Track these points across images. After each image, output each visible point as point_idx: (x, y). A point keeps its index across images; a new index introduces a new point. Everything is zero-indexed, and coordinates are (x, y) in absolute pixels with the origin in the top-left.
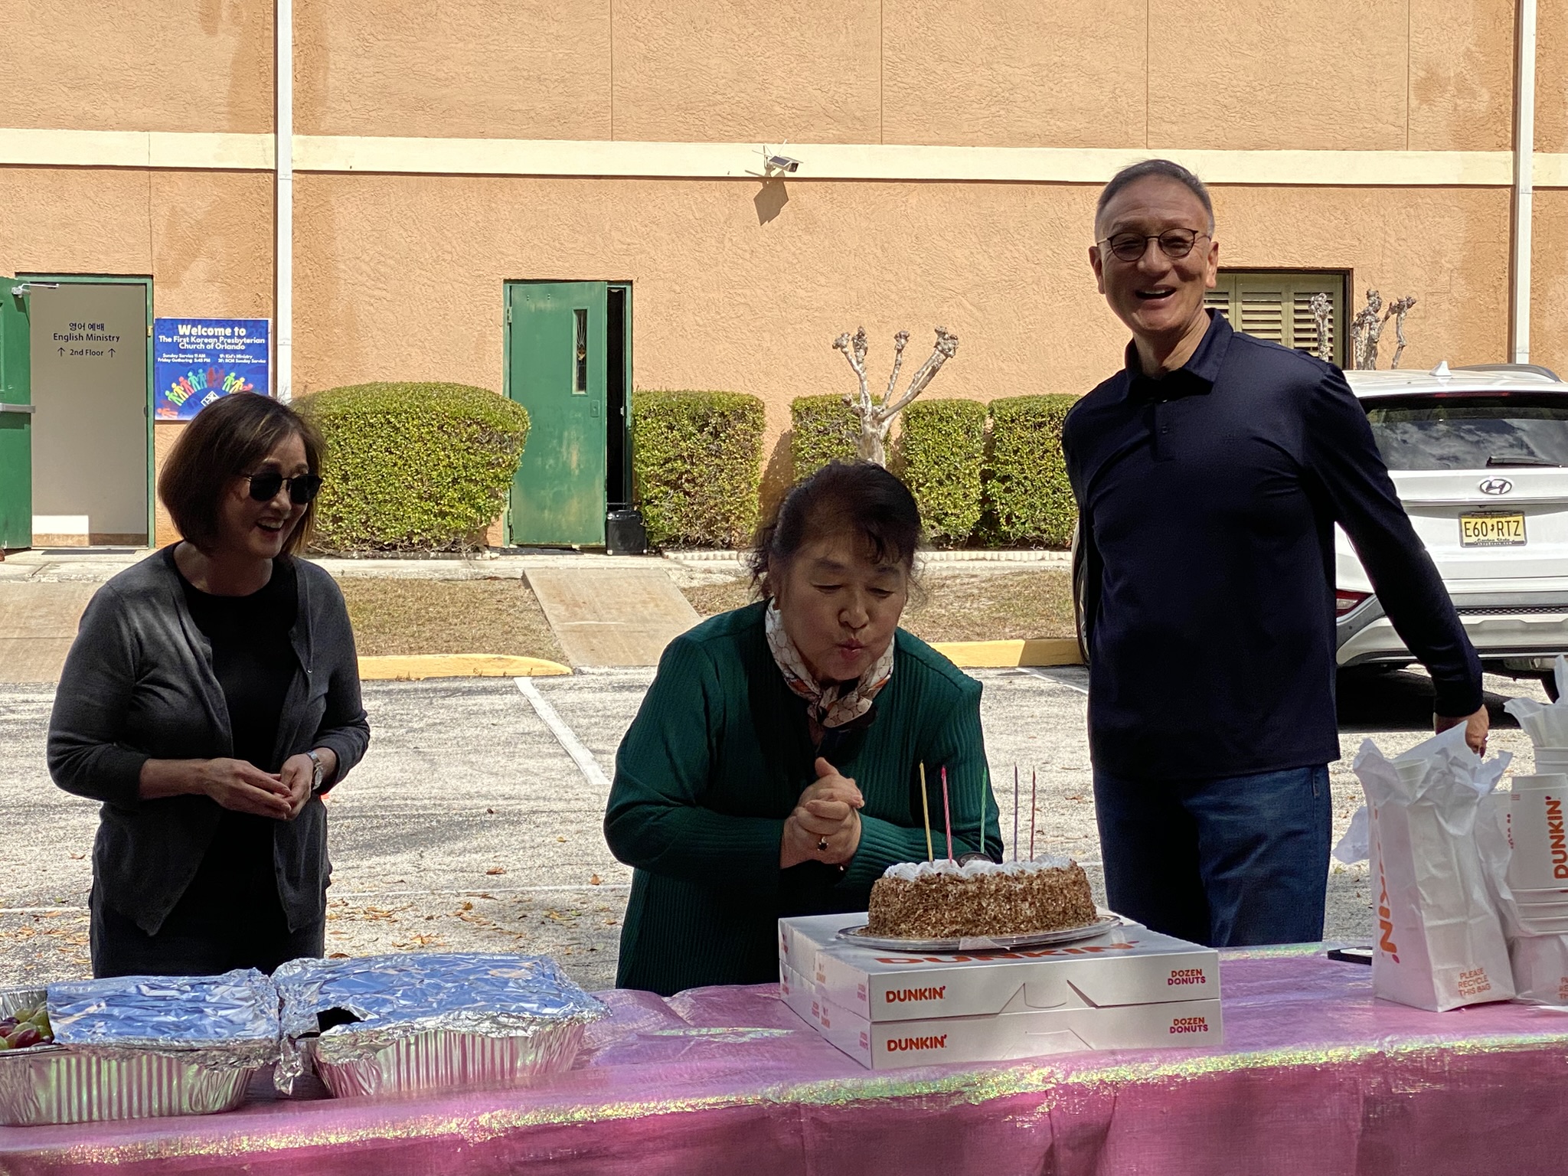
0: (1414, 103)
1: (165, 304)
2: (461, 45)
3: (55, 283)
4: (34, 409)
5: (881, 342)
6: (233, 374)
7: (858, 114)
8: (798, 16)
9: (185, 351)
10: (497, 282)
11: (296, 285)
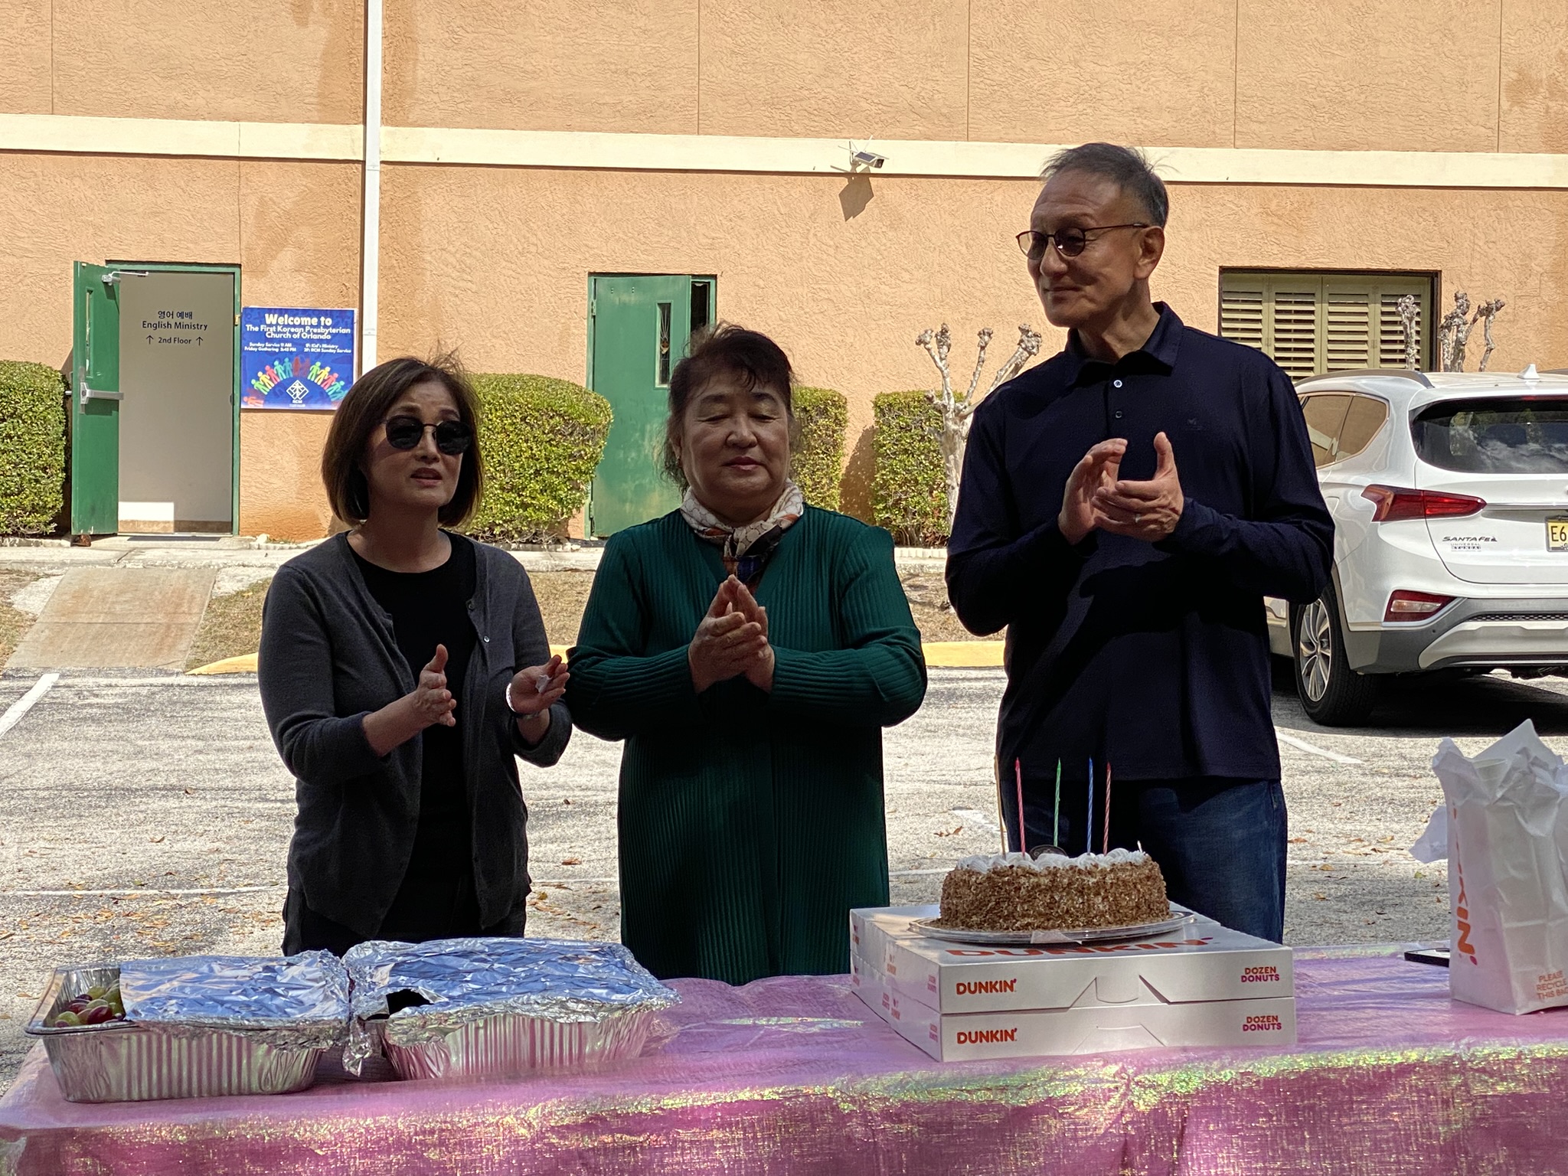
0: (1505, 105)
1: (253, 293)
2: (549, 38)
3: (144, 272)
4: (122, 395)
5: (964, 339)
6: (318, 364)
7: (944, 111)
8: (885, 11)
9: (272, 340)
10: (582, 275)
11: (382, 276)
